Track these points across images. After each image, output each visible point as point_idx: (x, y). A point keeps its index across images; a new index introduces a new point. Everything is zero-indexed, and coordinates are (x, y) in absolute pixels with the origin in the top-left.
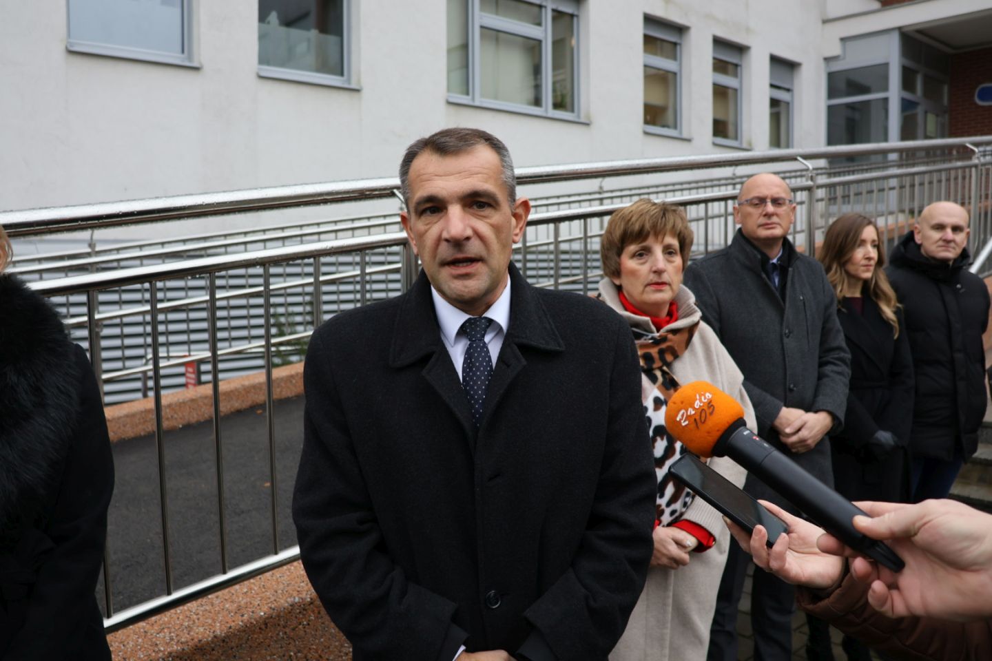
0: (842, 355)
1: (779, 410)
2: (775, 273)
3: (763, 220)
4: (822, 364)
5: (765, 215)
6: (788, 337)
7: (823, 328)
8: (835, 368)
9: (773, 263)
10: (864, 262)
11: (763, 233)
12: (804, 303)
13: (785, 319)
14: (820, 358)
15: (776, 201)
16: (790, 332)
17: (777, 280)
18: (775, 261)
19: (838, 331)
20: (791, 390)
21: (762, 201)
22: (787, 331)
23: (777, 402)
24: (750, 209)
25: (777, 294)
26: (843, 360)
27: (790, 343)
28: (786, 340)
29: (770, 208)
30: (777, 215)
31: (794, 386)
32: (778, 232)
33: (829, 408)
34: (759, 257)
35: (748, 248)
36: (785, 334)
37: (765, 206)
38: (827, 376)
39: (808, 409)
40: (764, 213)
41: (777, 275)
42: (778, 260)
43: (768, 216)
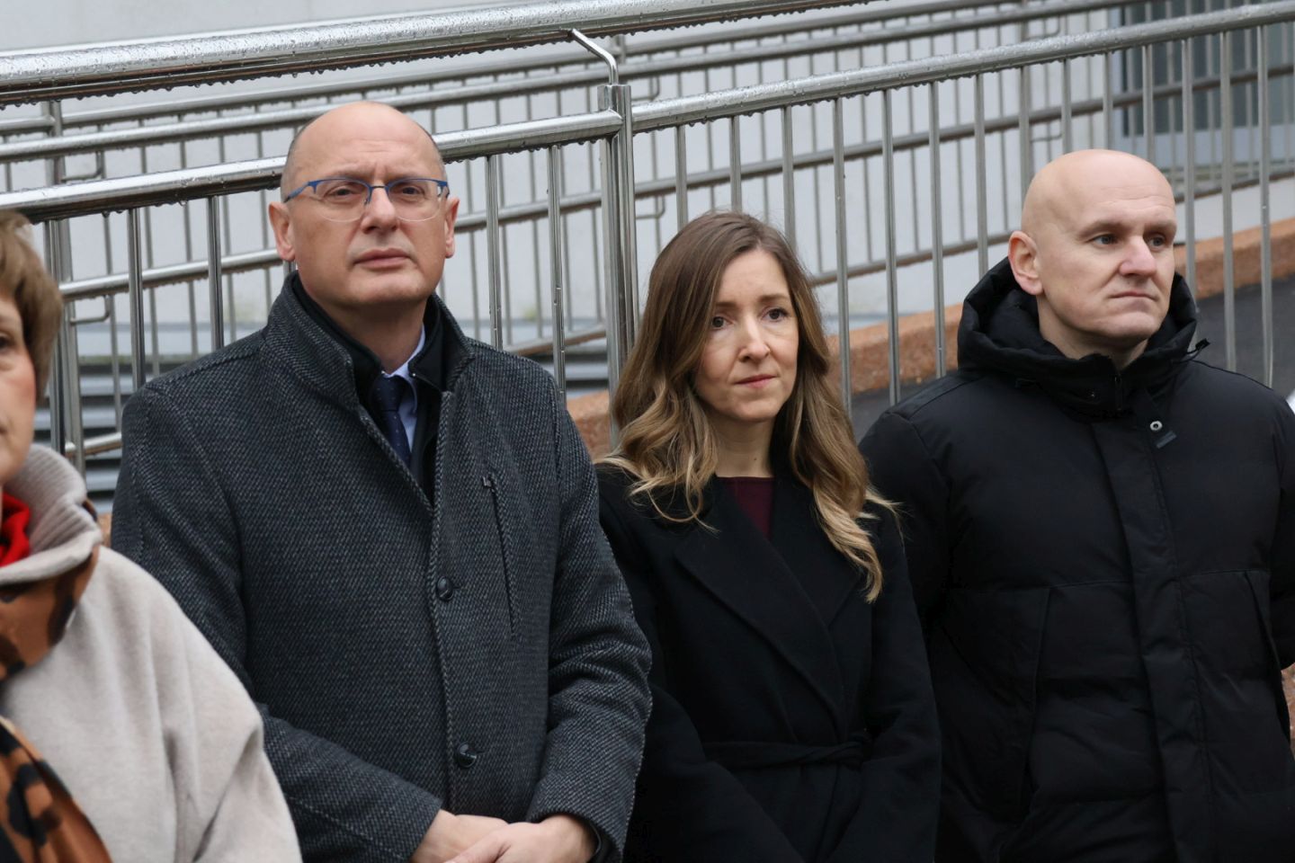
0: (618, 647)
1: (428, 820)
2: (403, 411)
3: (364, 245)
4: (558, 683)
5: (370, 229)
6: (446, 600)
7: (558, 575)
8: (595, 688)
9: (398, 378)
10: (740, 371)
11: (367, 285)
12: (494, 496)
13: (435, 547)
14: (553, 663)
15: (402, 187)
16: (452, 586)
17: (410, 432)
18: (402, 371)
19: (606, 580)
20: (463, 763)
21: (355, 185)
22: (443, 582)
23: (421, 795)
24: (325, 212)
25: (412, 476)
26: (621, 666)
27: (454, 619)
28: (440, 610)
29: (383, 206)
30: (405, 228)
31: (473, 749)
32: (407, 281)
33: (576, 809)
34: (348, 360)
35: (318, 336)
36: (438, 591)
37: (368, 200)
38: (571, 714)
39: (515, 812)
40: (366, 222)
41: (410, 414)
42: (411, 370)
43: (379, 230)
